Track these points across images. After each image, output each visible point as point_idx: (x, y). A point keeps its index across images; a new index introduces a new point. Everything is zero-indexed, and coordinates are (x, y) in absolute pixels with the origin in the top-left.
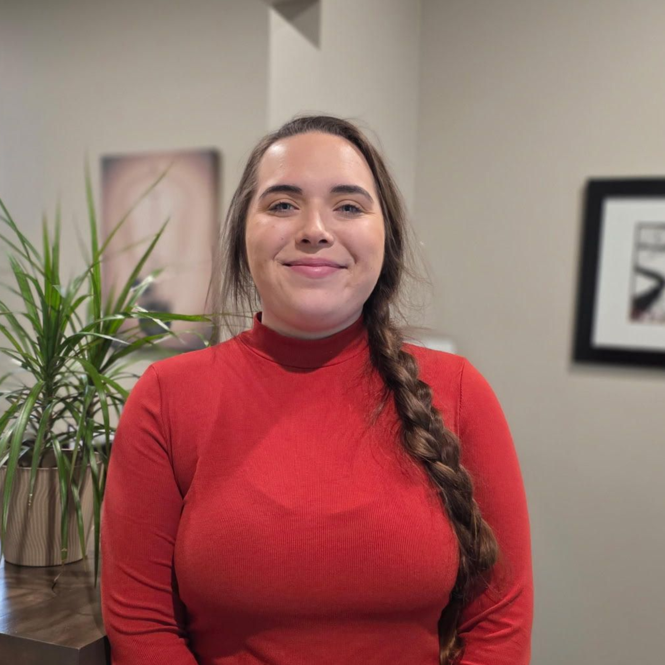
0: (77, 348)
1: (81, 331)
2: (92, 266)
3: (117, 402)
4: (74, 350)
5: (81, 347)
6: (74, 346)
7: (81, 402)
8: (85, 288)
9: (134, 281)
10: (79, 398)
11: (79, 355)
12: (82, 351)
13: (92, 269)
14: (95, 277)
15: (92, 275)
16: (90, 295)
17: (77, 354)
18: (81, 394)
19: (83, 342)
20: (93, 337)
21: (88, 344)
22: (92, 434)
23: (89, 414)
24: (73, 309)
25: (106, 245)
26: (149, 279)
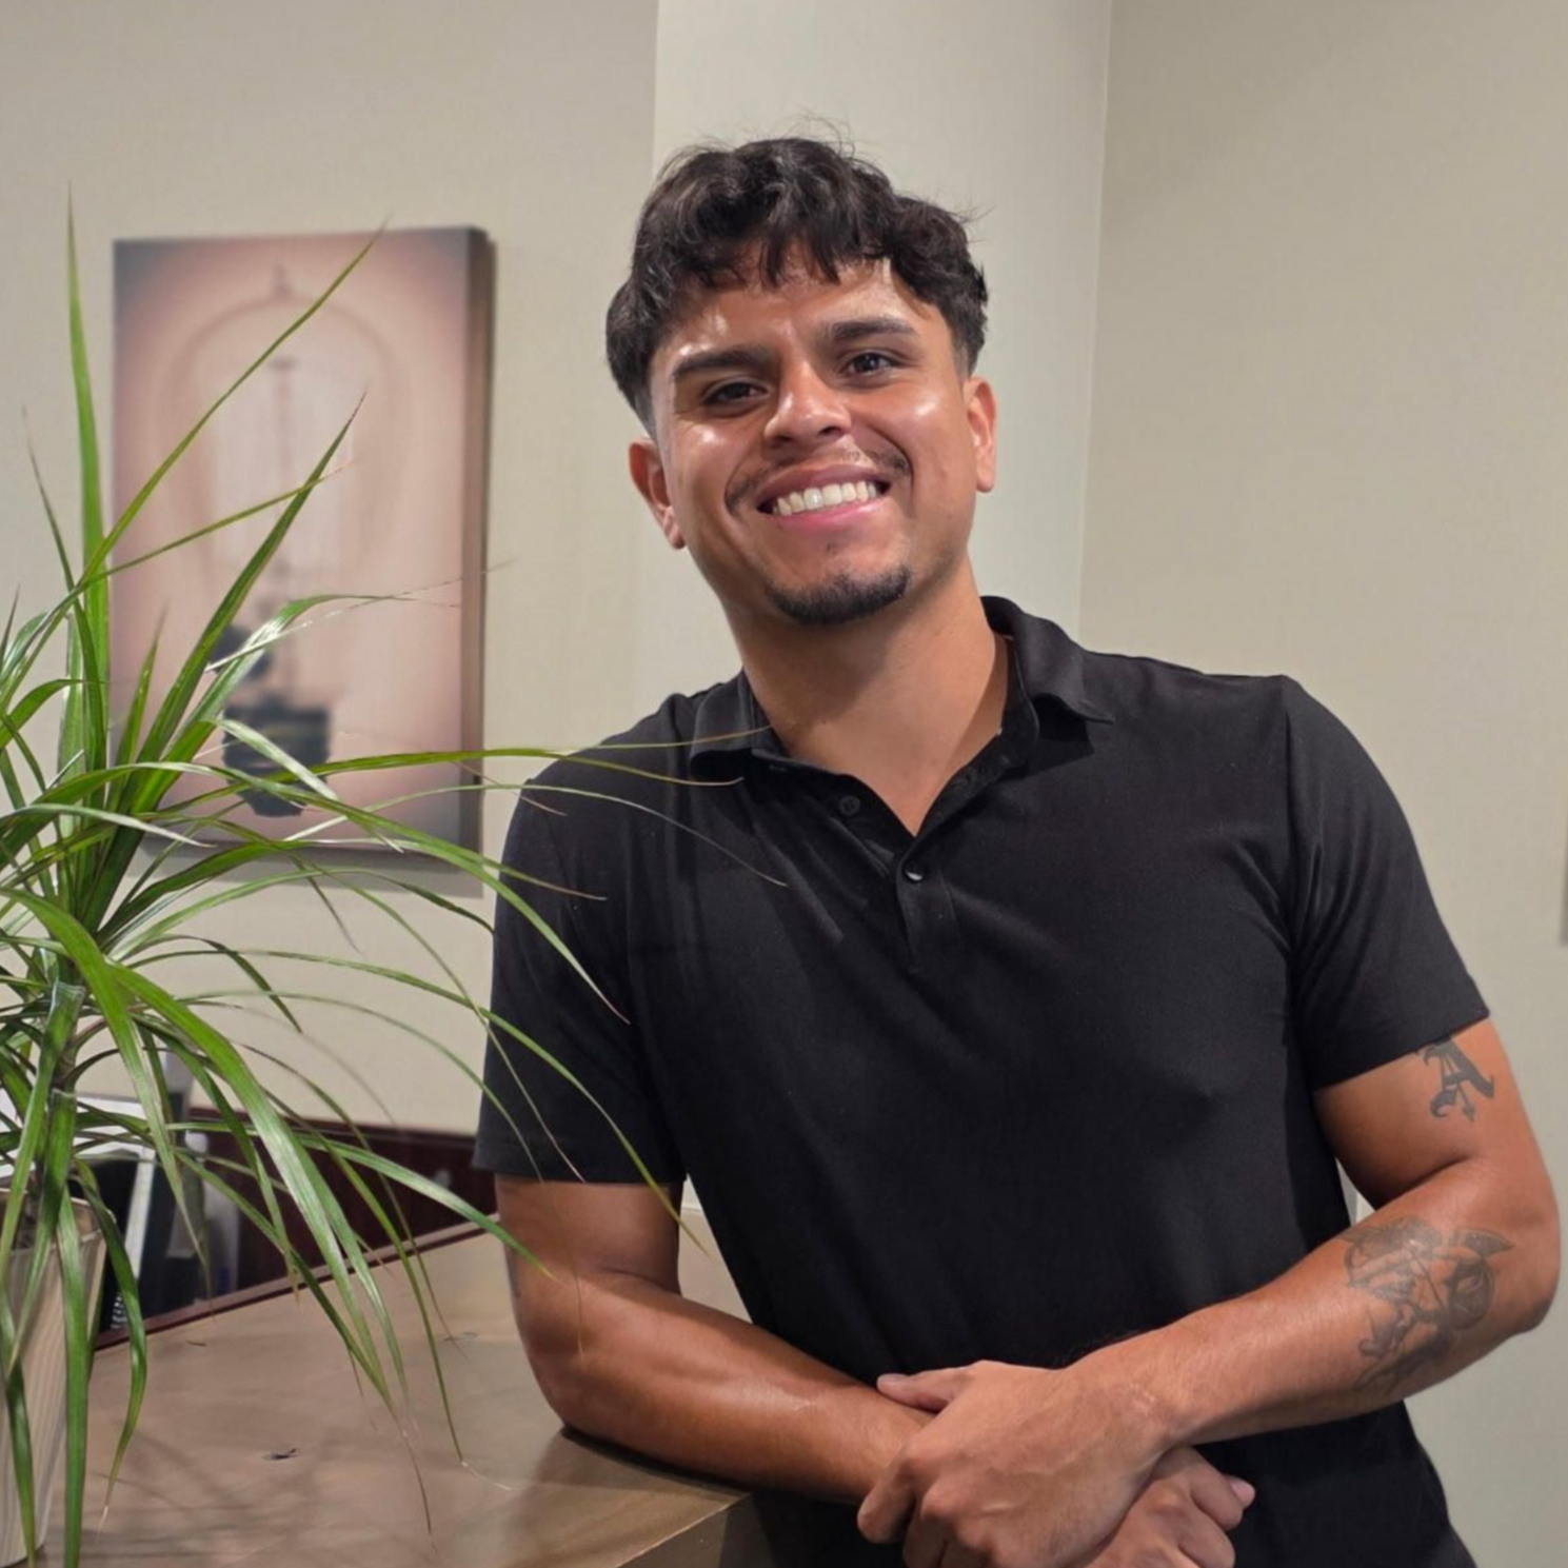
0: (24, 856)
1: (38, 801)
2: (83, 586)
3: (159, 1043)
4: (15, 865)
5: (36, 851)
6: (16, 849)
7: (34, 1034)
8: (55, 659)
9: (222, 639)
10: (28, 1021)
11: (30, 879)
12: (39, 866)
13: (81, 597)
14: (90, 620)
15: (81, 614)
16: (73, 682)
17: (23, 878)
18: (33, 1009)
19: (47, 837)
20: (78, 819)
21: (60, 843)
22: (71, 1141)
23: (64, 1075)
24: (12, 728)
25: (124, 520)
26: (270, 631)
